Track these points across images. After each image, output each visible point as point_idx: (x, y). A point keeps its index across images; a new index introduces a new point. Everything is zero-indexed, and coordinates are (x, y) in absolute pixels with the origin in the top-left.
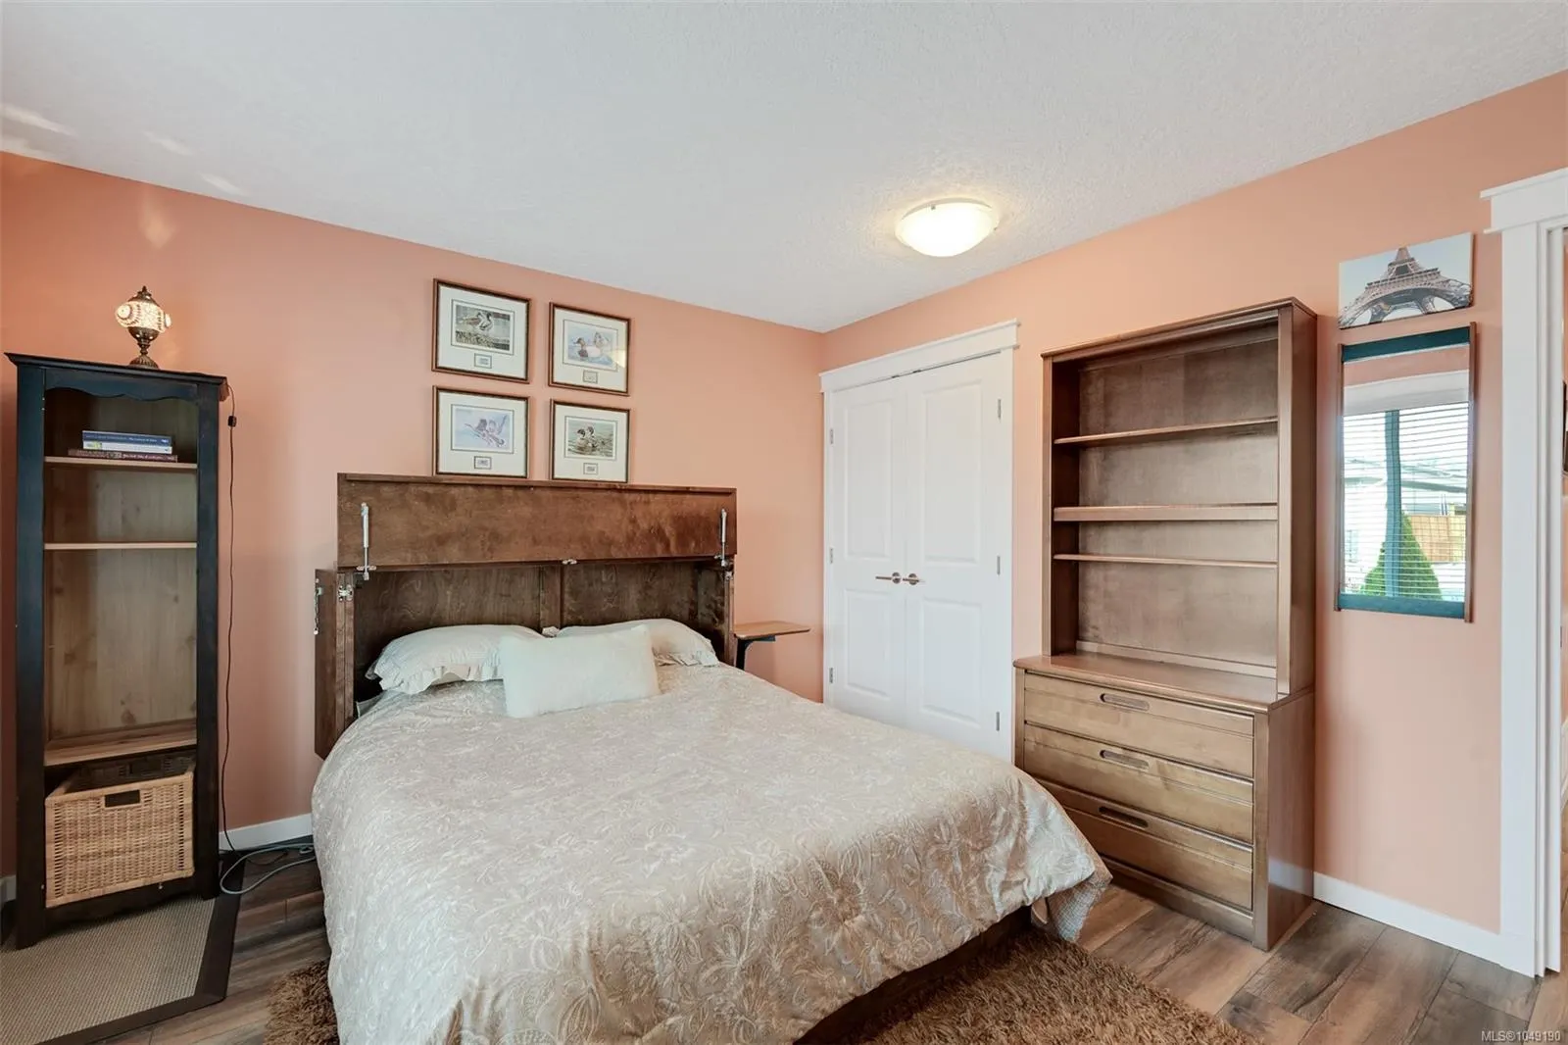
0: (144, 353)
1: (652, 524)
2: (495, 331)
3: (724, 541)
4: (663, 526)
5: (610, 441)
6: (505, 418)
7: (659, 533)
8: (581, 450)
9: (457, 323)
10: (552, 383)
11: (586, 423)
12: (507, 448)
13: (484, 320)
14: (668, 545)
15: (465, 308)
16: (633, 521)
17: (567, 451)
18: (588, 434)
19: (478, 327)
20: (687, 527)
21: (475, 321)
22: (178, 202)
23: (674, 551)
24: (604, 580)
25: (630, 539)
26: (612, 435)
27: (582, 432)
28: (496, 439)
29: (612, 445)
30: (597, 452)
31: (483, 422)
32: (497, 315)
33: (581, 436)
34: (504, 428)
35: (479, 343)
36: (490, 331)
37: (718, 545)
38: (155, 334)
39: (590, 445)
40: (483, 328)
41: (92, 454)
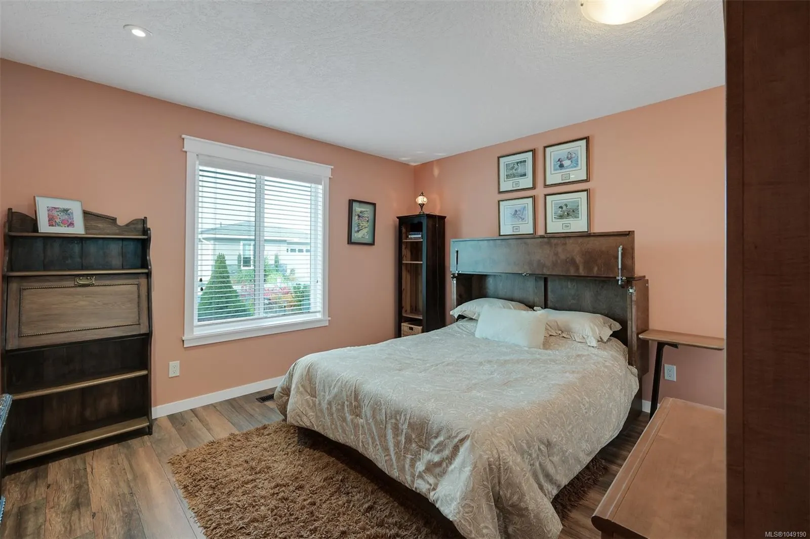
0: (422, 210)
1: (568, 256)
2: (520, 170)
3: (620, 267)
4: (575, 257)
5: (578, 209)
6: (525, 207)
7: (573, 262)
8: (561, 217)
9: (506, 171)
10: (546, 186)
11: (563, 202)
12: (525, 221)
13: (516, 166)
14: (577, 269)
15: (509, 164)
16: (556, 254)
17: (553, 218)
18: (564, 208)
19: (514, 170)
20: (590, 258)
21: (513, 168)
22: (440, 161)
23: (582, 272)
24: (569, 287)
25: (555, 264)
26: (578, 206)
27: (561, 207)
28: (521, 218)
29: (579, 211)
30: (570, 217)
31: (516, 211)
32: (521, 162)
33: (561, 209)
34: (525, 212)
35: (514, 177)
36: (519, 170)
37: (616, 269)
38: (424, 204)
39: (566, 213)
40: (515, 170)
41: (411, 238)
